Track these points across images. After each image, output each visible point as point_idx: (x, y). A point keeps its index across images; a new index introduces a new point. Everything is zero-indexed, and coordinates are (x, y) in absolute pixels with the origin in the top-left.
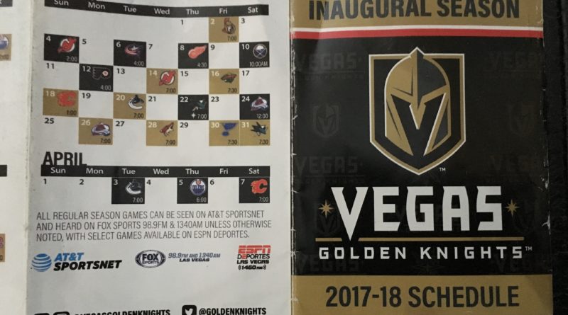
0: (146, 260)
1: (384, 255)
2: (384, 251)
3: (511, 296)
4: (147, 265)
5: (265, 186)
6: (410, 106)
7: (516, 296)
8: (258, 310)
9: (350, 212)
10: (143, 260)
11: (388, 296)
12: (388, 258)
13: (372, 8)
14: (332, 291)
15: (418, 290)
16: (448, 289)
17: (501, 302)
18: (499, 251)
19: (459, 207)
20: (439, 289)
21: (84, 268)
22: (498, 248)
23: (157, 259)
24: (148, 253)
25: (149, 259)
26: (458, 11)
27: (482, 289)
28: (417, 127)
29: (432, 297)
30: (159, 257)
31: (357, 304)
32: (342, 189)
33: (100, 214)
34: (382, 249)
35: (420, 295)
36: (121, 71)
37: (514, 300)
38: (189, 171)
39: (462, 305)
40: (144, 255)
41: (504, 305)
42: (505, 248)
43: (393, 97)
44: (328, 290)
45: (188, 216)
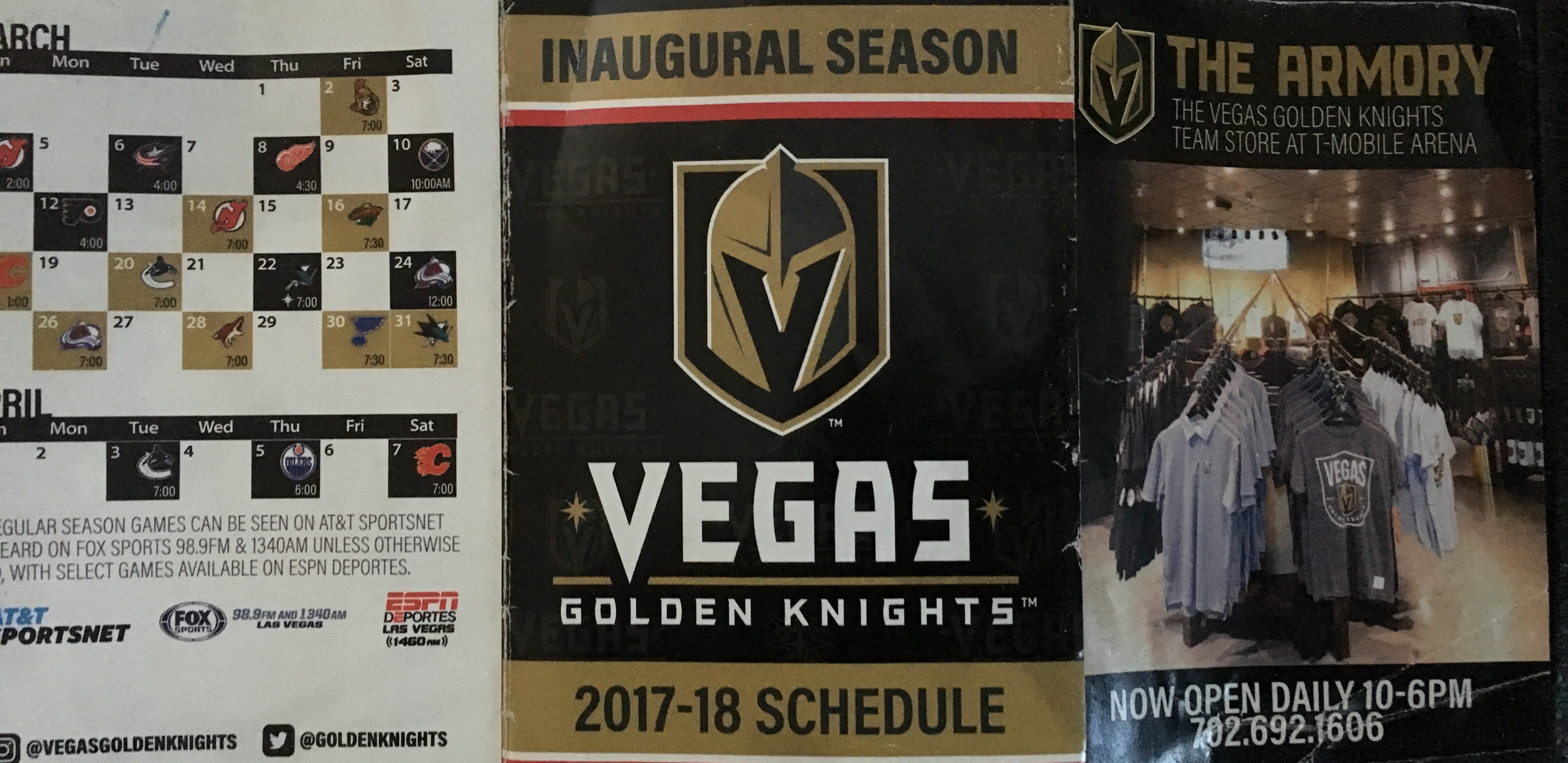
0: (183, 624)
1: (705, 617)
2: (704, 606)
3: (986, 709)
4: (185, 634)
5: (447, 459)
6: (765, 279)
7: (999, 709)
8: (429, 737)
9: (629, 520)
10: (177, 623)
11: (713, 709)
12: (712, 622)
13: (682, 54)
14: (588, 696)
15: (778, 696)
16: (843, 694)
17: (964, 723)
18: (963, 606)
19: (872, 508)
20: (824, 693)
21: (48, 641)
22: (959, 601)
23: (208, 623)
24: (187, 609)
25: (189, 622)
26: (874, 60)
27: (922, 693)
28: (780, 327)
29: (808, 711)
30: (212, 618)
31: (643, 727)
32: (612, 466)
33: (81, 523)
34: (699, 602)
35: (782, 707)
36: (124, 204)
37: (994, 720)
38: (279, 425)
39: (875, 731)
40: (179, 614)
41: (972, 730)
42: (976, 601)
43: (728, 259)
44: (579, 695)
45: (275, 526)
